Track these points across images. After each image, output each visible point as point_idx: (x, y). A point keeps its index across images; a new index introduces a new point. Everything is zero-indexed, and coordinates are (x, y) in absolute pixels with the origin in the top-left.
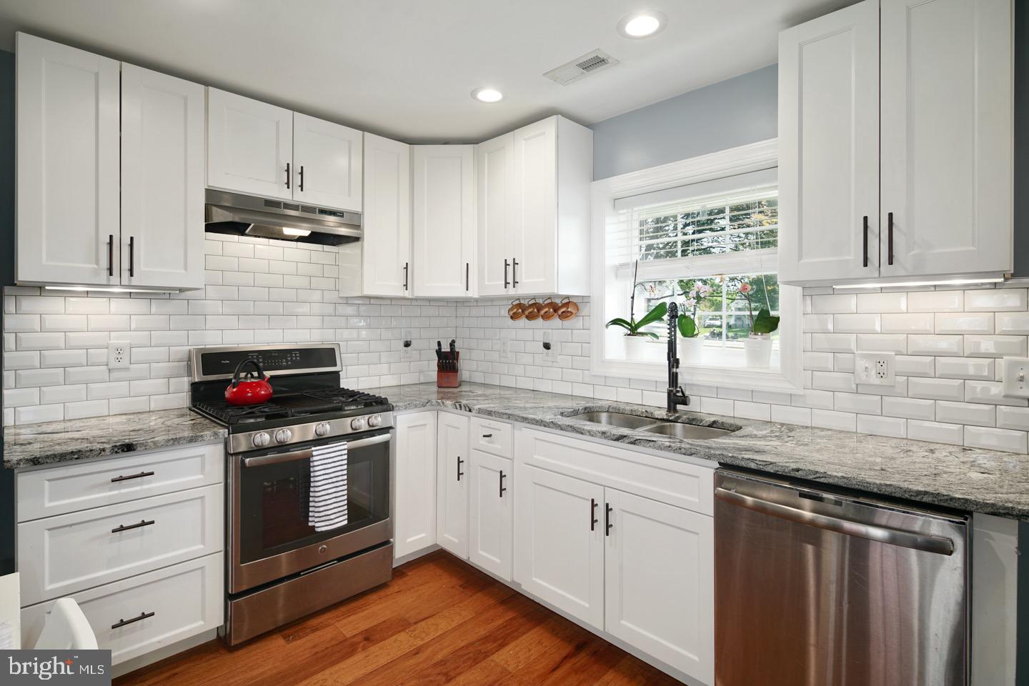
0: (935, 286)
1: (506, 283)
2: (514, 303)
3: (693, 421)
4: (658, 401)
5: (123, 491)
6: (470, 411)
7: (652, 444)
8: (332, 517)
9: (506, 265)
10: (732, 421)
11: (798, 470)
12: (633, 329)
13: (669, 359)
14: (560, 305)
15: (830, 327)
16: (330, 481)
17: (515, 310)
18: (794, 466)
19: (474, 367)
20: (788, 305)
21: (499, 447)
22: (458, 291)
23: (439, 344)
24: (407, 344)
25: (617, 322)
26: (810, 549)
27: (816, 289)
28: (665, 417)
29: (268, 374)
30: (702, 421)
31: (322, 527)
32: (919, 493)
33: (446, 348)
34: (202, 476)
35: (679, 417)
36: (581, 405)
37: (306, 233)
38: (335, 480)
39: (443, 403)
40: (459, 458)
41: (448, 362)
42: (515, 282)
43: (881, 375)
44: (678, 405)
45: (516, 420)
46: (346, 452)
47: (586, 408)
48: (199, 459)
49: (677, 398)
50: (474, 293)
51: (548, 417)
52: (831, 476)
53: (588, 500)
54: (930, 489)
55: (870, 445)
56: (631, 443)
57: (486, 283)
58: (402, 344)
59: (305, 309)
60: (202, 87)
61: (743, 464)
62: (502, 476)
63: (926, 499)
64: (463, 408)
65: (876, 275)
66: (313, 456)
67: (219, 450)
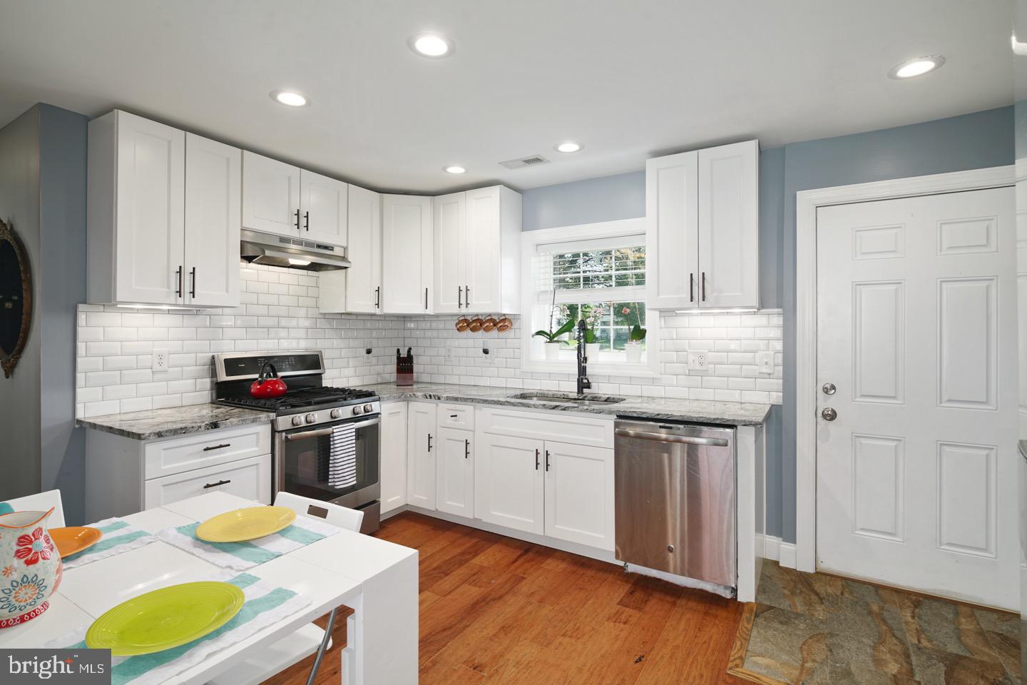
0: (728, 313)
1: (460, 304)
2: (460, 319)
3: (594, 399)
4: (571, 387)
5: (210, 458)
6: (439, 398)
7: (576, 409)
8: (347, 478)
9: (460, 290)
10: (618, 397)
11: (658, 415)
12: (552, 338)
13: (578, 358)
14: (498, 321)
15: (675, 336)
16: (345, 451)
17: (461, 325)
18: (656, 413)
19: (421, 370)
20: (651, 322)
21: (464, 423)
22: (419, 310)
23: (398, 350)
24: (369, 352)
25: (540, 333)
26: (666, 455)
27: (666, 313)
28: (576, 397)
29: (280, 374)
30: (600, 398)
31: (340, 485)
32: (715, 419)
33: (404, 354)
34: (257, 449)
35: (585, 397)
36: (519, 392)
37: (306, 263)
38: (348, 450)
39: (414, 395)
40: (429, 435)
41: (405, 365)
42: (467, 304)
43: (701, 364)
44: (584, 390)
45: (479, 402)
46: (354, 430)
47: (522, 394)
48: (255, 435)
49: (583, 384)
50: (430, 311)
51: (502, 399)
52: (675, 416)
53: (532, 451)
54: (719, 417)
55: (696, 404)
56: (563, 410)
57: (442, 304)
58: (365, 351)
59: (294, 323)
60: (240, 150)
61: (630, 415)
62: (467, 444)
63: (718, 422)
64: (433, 397)
65: (697, 306)
66: (333, 433)
67: (267, 429)
